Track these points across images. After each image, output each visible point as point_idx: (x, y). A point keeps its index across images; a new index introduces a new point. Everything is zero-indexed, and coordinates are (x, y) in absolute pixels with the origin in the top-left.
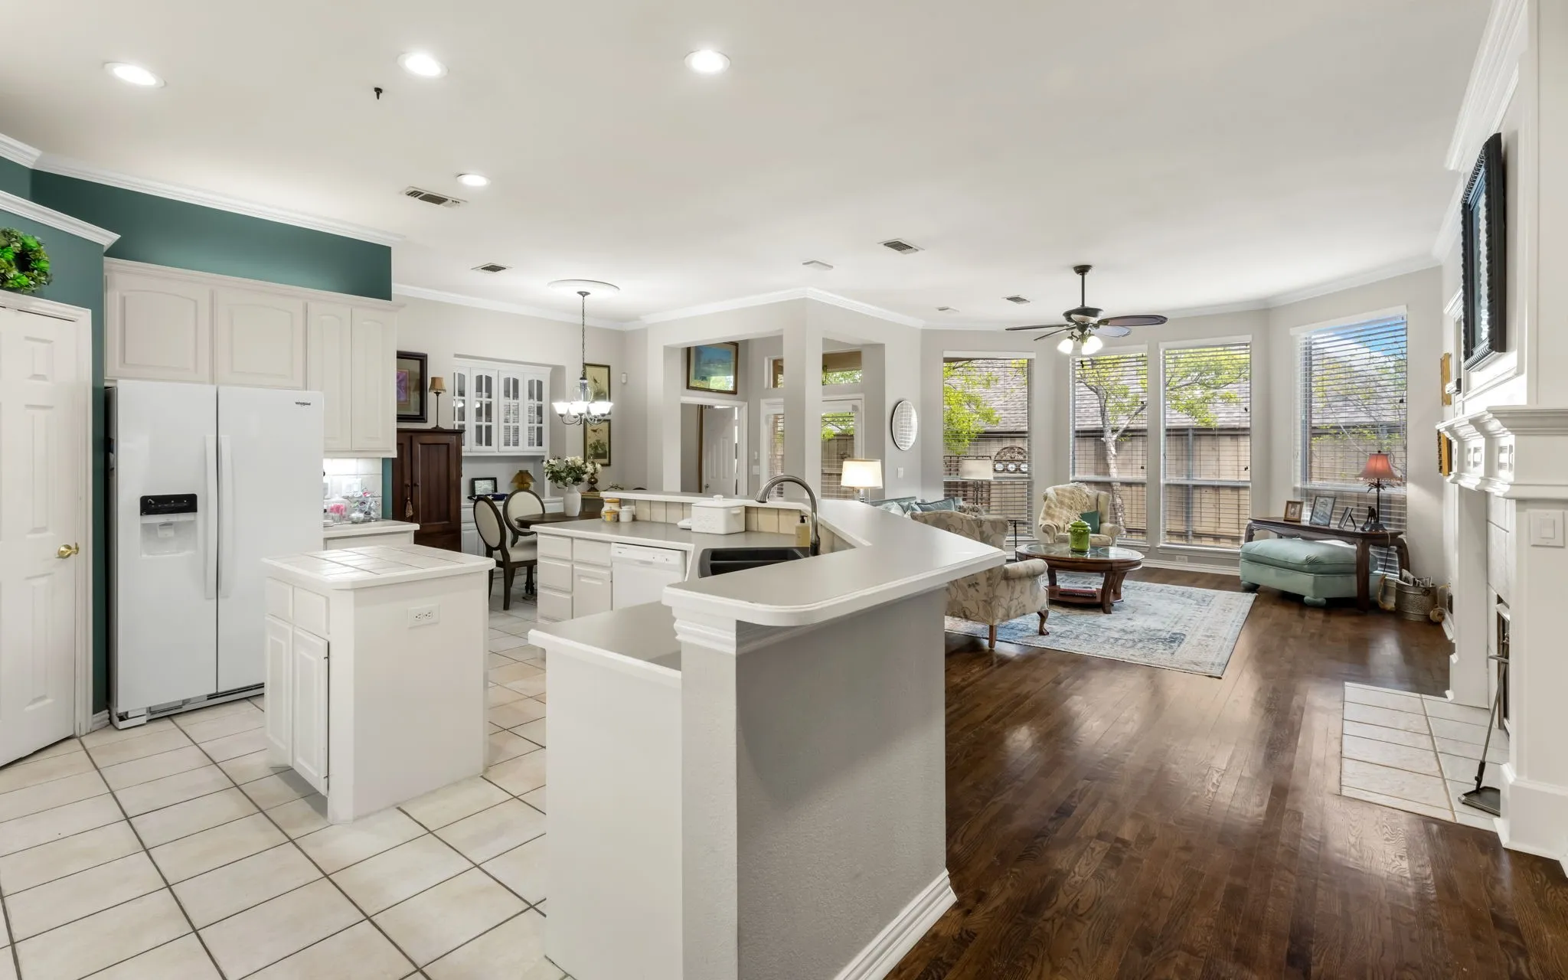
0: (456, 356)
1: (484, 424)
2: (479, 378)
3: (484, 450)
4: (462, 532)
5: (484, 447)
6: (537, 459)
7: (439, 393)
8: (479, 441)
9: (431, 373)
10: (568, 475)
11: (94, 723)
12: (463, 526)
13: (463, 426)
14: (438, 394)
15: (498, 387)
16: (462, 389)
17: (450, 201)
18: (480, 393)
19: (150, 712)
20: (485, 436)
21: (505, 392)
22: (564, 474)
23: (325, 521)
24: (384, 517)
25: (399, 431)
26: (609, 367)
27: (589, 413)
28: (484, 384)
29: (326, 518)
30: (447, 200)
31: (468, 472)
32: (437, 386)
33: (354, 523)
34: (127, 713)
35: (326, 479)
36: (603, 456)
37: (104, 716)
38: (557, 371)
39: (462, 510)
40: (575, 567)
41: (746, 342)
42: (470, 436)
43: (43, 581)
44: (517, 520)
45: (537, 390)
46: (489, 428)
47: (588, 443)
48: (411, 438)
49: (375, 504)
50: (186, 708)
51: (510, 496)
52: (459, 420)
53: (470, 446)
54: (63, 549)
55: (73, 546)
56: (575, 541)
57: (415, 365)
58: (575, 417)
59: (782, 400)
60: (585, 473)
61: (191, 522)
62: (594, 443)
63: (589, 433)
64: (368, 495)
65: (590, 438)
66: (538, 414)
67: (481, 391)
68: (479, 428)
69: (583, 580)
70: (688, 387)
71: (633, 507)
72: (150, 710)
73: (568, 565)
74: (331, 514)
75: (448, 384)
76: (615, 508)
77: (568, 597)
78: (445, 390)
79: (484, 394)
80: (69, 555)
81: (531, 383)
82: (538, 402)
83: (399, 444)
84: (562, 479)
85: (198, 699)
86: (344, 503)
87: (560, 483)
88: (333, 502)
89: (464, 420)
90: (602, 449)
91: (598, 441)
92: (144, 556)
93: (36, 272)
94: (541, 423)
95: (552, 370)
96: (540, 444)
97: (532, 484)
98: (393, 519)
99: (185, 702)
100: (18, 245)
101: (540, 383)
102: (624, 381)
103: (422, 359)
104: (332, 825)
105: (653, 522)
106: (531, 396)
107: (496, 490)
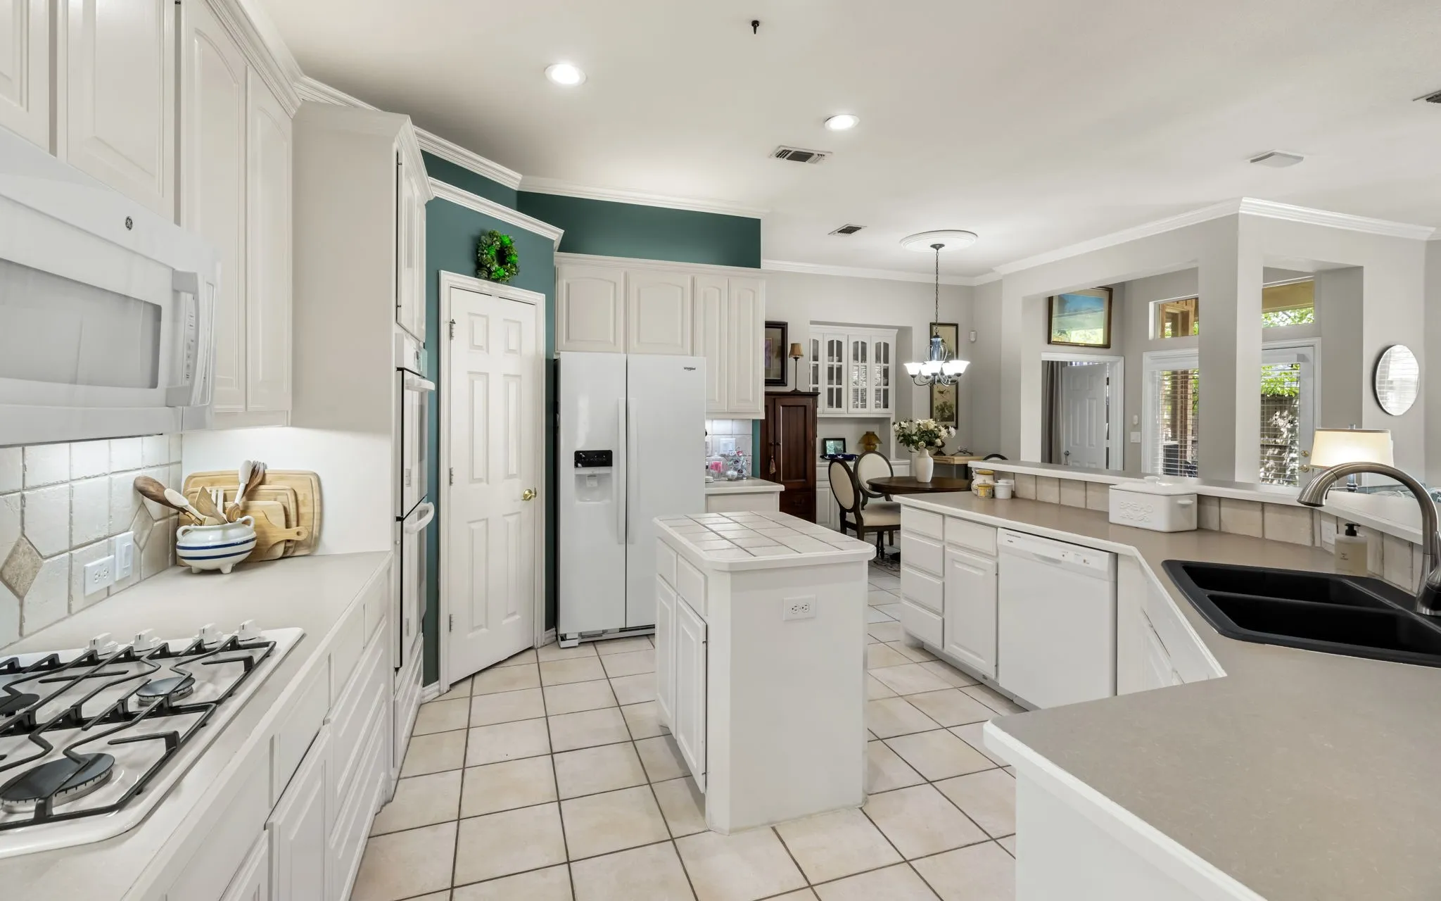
0: (812, 323)
1: (835, 386)
2: (831, 343)
3: (834, 412)
4: (817, 490)
5: (835, 409)
6: (882, 421)
7: (798, 358)
8: (830, 404)
9: (790, 341)
10: (920, 439)
11: (546, 639)
12: (818, 484)
13: (817, 389)
14: (796, 359)
15: (848, 351)
16: (816, 354)
17: (815, 156)
18: (831, 357)
19: (581, 636)
20: (835, 399)
21: (854, 355)
22: (915, 438)
23: (707, 477)
24: (754, 475)
25: (767, 394)
26: (956, 325)
27: (942, 374)
28: (835, 348)
29: (708, 474)
30: (813, 154)
31: (822, 431)
32: (796, 352)
33: (730, 480)
34: (566, 635)
35: (708, 438)
36: (950, 419)
37: (552, 633)
38: (904, 333)
39: (817, 469)
40: (948, 549)
41: (1122, 285)
42: (823, 399)
43: (514, 518)
44: (868, 482)
45: (883, 353)
46: (839, 391)
47: (935, 405)
48: (774, 399)
49: (746, 461)
50: (605, 637)
51: (861, 457)
52: (813, 384)
53: (823, 409)
54: (527, 492)
55: (533, 491)
56: (948, 519)
57: (777, 332)
58: (927, 377)
59: (1196, 351)
60: (938, 437)
61: (609, 475)
62: (941, 405)
63: (936, 395)
64: (741, 455)
65: (936, 399)
66: (884, 376)
67: (833, 355)
68: (830, 391)
69: (957, 566)
70: (1049, 342)
71: (1012, 482)
72: (581, 635)
73: (939, 546)
74: (712, 471)
75: (806, 350)
76: (989, 481)
77: (939, 582)
78: (802, 355)
79: (835, 358)
80: (530, 498)
81: (878, 346)
82: (885, 365)
83: (766, 406)
84: (914, 442)
85: (612, 631)
86: (722, 461)
87: (912, 447)
88: (713, 460)
89: (817, 384)
90: (949, 412)
91: (945, 403)
92: (578, 503)
93: (509, 264)
94: (887, 385)
95: (898, 332)
96: (886, 406)
97: (878, 445)
98: (761, 478)
99: (604, 632)
100: (498, 243)
101: (886, 346)
102: (973, 339)
103: (782, 327)
104: (710, 831)
105: (1039, 501)
106: (878, 359)
107: (845, 451)
